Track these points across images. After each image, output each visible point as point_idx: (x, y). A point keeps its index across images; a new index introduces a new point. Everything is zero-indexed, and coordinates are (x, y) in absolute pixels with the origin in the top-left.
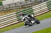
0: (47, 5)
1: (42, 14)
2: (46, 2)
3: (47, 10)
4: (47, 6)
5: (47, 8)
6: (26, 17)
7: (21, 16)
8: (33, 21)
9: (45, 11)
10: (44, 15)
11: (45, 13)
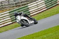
0: (45, 2)
1: (39, 13)
3: (45, 8)
4: (45, 4)
10: (42, 14)
11: (43, 12)
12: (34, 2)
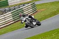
0: (12, 15)
2: (11, 12)
3: (12, 21)
4: (12, 17)
5: (13, 19)
6: (27, 18)
7: (22, 17)
8: (34, 22)
9: (10, 22)
10: (9, 27)
12: (1, 15)
